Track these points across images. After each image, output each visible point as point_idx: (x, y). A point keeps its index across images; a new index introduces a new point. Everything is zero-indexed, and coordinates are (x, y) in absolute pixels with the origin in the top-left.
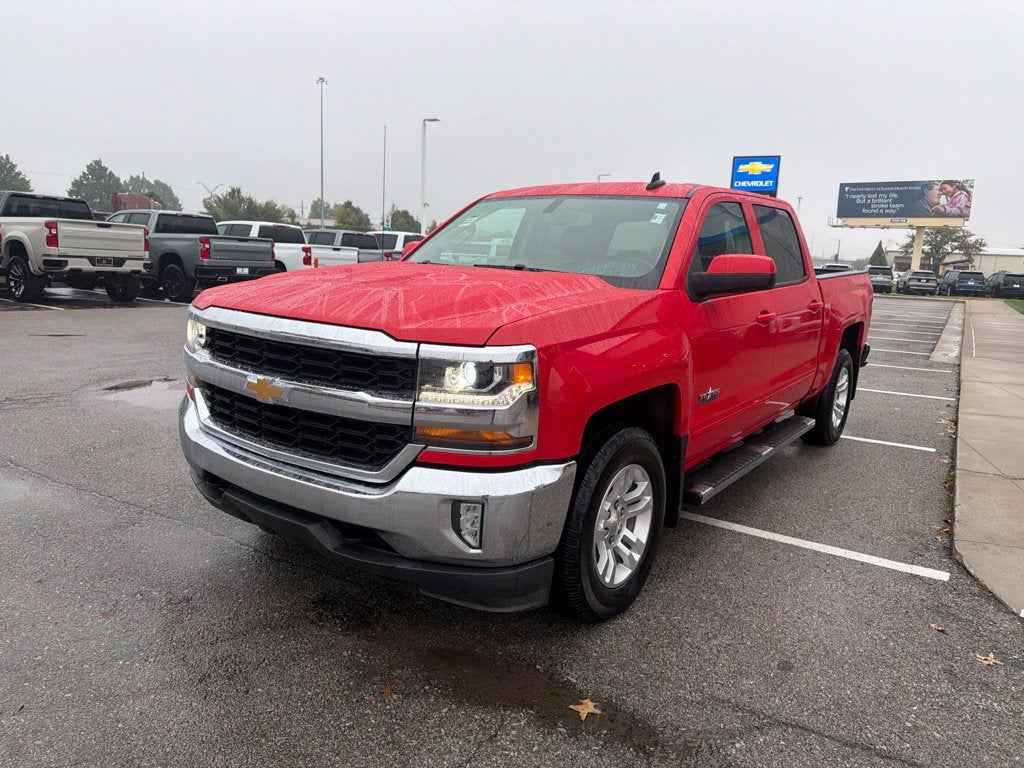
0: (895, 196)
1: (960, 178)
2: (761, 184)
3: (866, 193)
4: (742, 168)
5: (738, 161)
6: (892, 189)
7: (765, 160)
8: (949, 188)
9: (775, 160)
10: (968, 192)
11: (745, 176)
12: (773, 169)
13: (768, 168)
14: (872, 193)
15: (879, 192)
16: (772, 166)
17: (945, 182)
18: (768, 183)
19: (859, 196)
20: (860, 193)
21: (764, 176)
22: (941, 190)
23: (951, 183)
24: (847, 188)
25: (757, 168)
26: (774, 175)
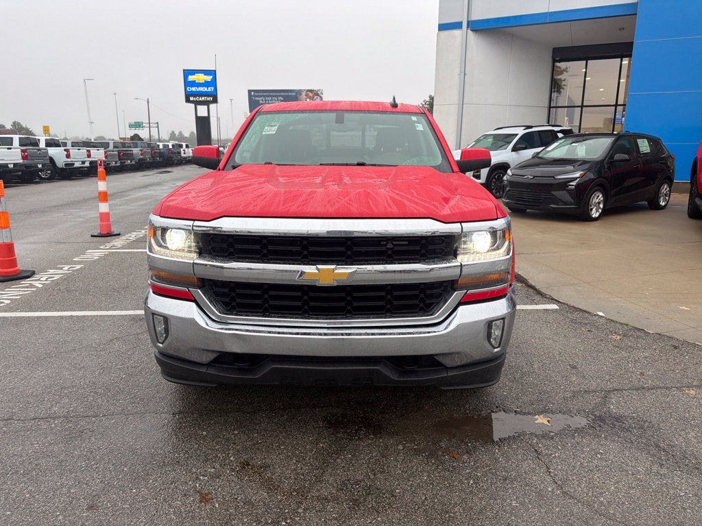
0: (282, 99)
1: (316, 89)
2: (206, 89)
3: (264, 96)
4: (191, 78)
5: (187, 73)
6: (279, 94)
7: (206, 72)
8: (311, 94)
9: (213, 73)
10: (321, 97)
11: (193, 84)
12: (212, 79)
13: (209, 78)
14: (268, 96)
15: (272, 96)
16: (211, 77)
17: (308, 91)
18: (210, 89)
19: (261, 99)
20: (260, 96)
21: (206, 84)
22: (306, 95)
23: (311, 91)
24: (252, 93)
25: (201, 78)
26: (214, 83)
